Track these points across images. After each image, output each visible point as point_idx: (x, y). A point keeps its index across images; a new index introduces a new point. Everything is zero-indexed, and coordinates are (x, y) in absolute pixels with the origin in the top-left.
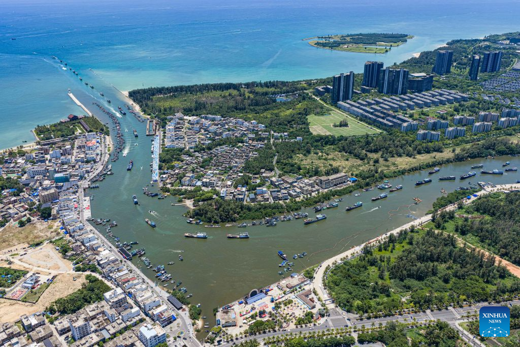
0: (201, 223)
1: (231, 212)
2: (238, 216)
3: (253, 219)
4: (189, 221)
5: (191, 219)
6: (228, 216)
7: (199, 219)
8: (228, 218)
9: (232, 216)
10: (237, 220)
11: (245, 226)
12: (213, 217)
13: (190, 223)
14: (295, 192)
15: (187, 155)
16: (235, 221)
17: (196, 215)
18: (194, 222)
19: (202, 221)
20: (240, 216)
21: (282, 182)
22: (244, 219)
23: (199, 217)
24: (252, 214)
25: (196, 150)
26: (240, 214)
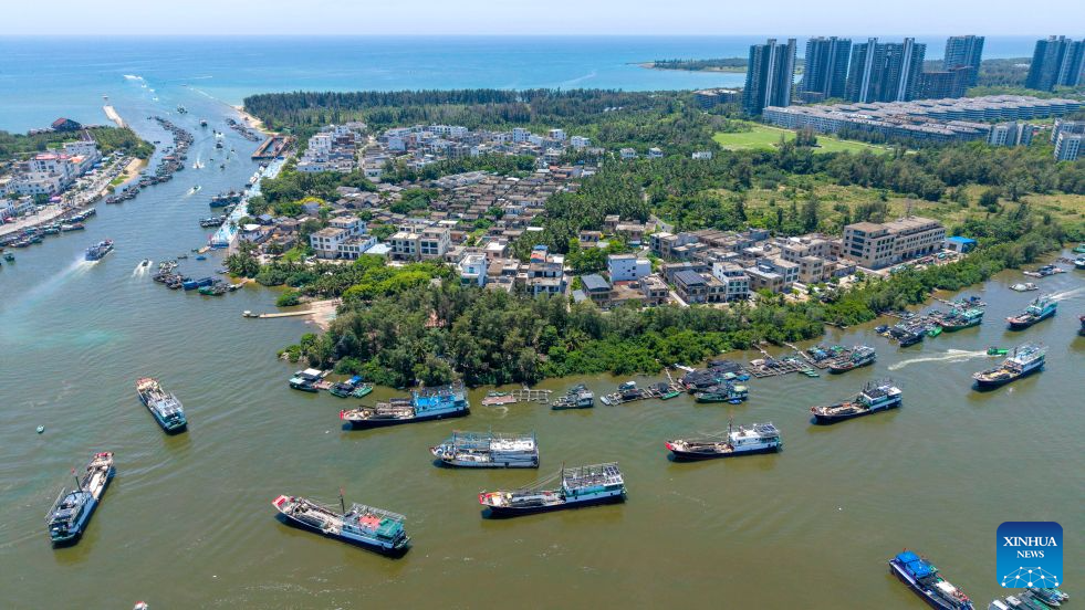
0: (360, 391)
1: (513, 336)
2: (545, 358)
3: (618, 372)
4: (299, 381)
5: (314, 372)
6: (496, 355)
7: (353, 372)
8: (495, 364)
9: (516, 356)
10: (542, 375)
11: (589, 405)
12: (422, 361)
13: (306, 388)
14: (772, 270)
15: (356, 185)
16: (531, 383)
17: (341, 353)
18: (325, 385)
19: (367, 380)
20: (554, 358)
21: (699, 245)
22: (572, 371)
23: (354, 363)
24: (607, 348)
25: (386, 175)
26: (553, 350)
